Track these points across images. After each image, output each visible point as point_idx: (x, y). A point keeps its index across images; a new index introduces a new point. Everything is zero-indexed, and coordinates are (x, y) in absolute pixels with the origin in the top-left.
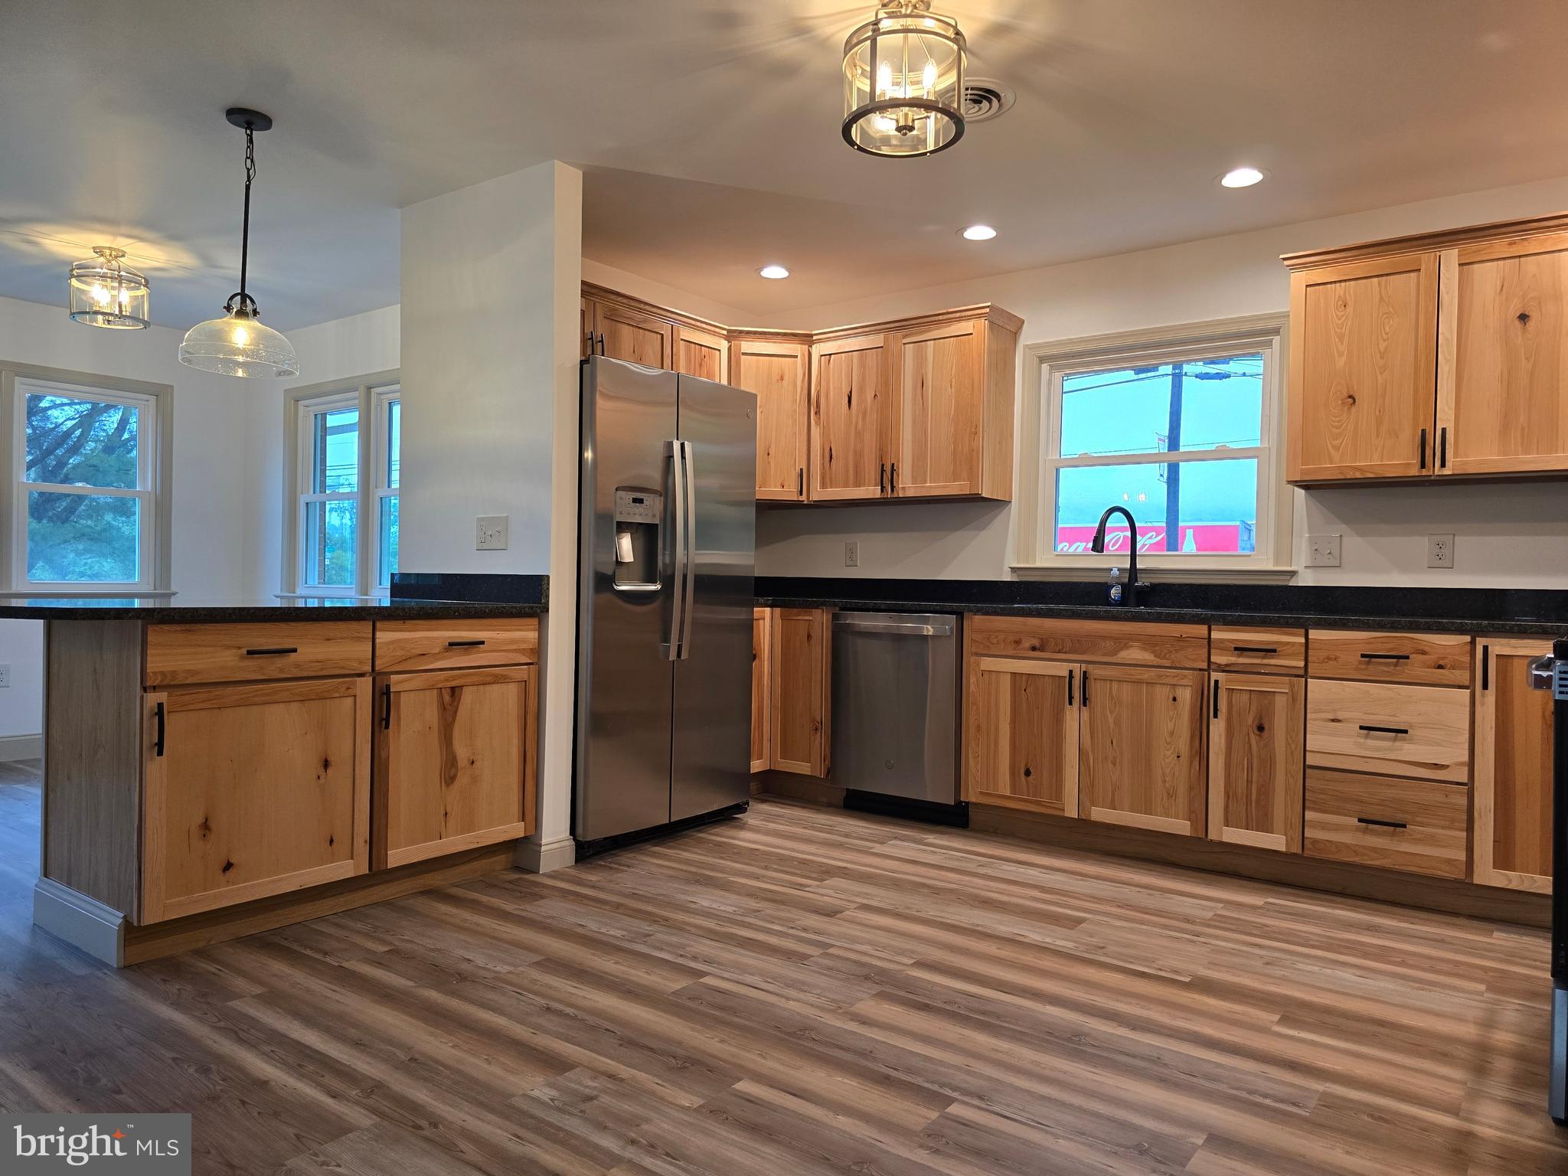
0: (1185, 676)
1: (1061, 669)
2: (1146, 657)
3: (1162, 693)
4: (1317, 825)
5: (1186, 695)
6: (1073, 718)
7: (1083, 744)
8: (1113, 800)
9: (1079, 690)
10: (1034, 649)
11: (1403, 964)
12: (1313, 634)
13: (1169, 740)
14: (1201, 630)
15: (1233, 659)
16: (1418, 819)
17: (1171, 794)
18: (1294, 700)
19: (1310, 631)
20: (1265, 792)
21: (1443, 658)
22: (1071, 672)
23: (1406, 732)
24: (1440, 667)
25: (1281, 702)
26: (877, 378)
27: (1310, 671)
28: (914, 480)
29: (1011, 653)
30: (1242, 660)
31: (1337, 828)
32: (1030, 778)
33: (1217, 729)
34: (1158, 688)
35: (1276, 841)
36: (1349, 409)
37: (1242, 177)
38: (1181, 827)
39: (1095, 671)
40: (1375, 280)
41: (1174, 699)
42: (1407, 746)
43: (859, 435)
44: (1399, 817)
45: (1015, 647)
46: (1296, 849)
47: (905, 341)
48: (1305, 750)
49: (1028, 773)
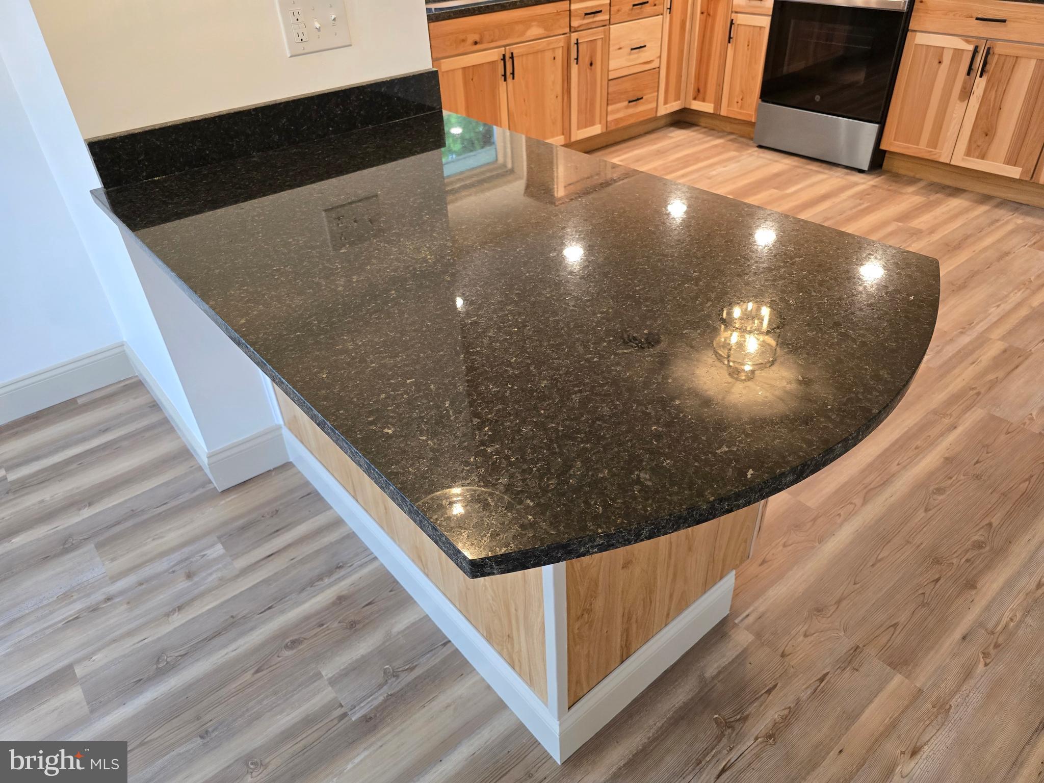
0: (560, 40)
1: (497, 55)
2: (540, 32)
3: (548, 55)
5: (559, 53)
6: (502, 89)
10: (476, 43)
13: (552, 87)
16: (645, 92)
17: (554, 121)
18: (605, 41)
20: (592, 104)
23: (644, 47)
24: (655, 5)
25: (599, 44)
27: (611, 20)
29: (462, 50)
30: (586, 21)
34: (546, 53)
35: (597, 129)
39: (517, 50)
41: (554, 58)
42: (644, 54)
44: (640, 94)
45: (462, 44)
46: (604, 130)
48: (608, 71)
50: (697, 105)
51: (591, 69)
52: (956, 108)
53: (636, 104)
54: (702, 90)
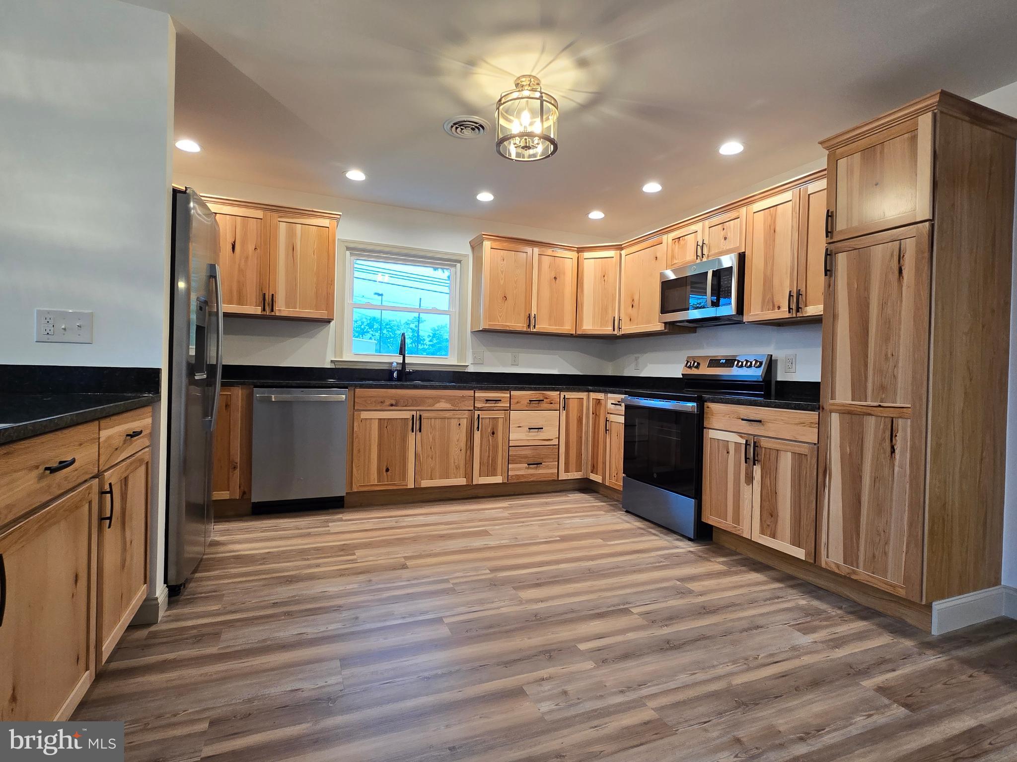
0: (465, 414)
1: (407, 415)
2: (448, 406)
3: (454, 422)
4: (513, 469)
5: (464, 422)
6: (411, 437)
7: (418, 451)
8: (431, 475)
9: (417, 424)
10: (392, 405)
11: (576, 512)
12: (513, 393)
13: (456, 443)
14: (471, 393)
15: (484, 405)
16: (544, 460)
17: (457, 468)
18: (506, 420)
19: (511, 392)
20: (494, 461)
21: (552, 400)
22: (413, 416)
23: (542, 428)
24: (551, 403)
25: (501, 421)
26: (257, 238)
27: (511, 408)
28: (287, 306)
29: (379, 408)
30: (487, 405)
31: (519, 469)
32: (388, 473)
33: (477, 435)
34: (453, 421)
35: (498, 479)
36: (505, 301)
37: (485, 197)
38: (462, 481)
39: (424, 415)
40: (513, 252)
41: (459, 425)
42: (541, 434)
43: (241, 272)
44: (539, 461)
45: (380, 405)
46: (506, 481)
47: (280, 219)
48: (509, 440)
49: (387, 470)
50: (593, 477)
51: (493, 437)
52: (745, 489)
53: (537, 468)
54: (595, 466)
